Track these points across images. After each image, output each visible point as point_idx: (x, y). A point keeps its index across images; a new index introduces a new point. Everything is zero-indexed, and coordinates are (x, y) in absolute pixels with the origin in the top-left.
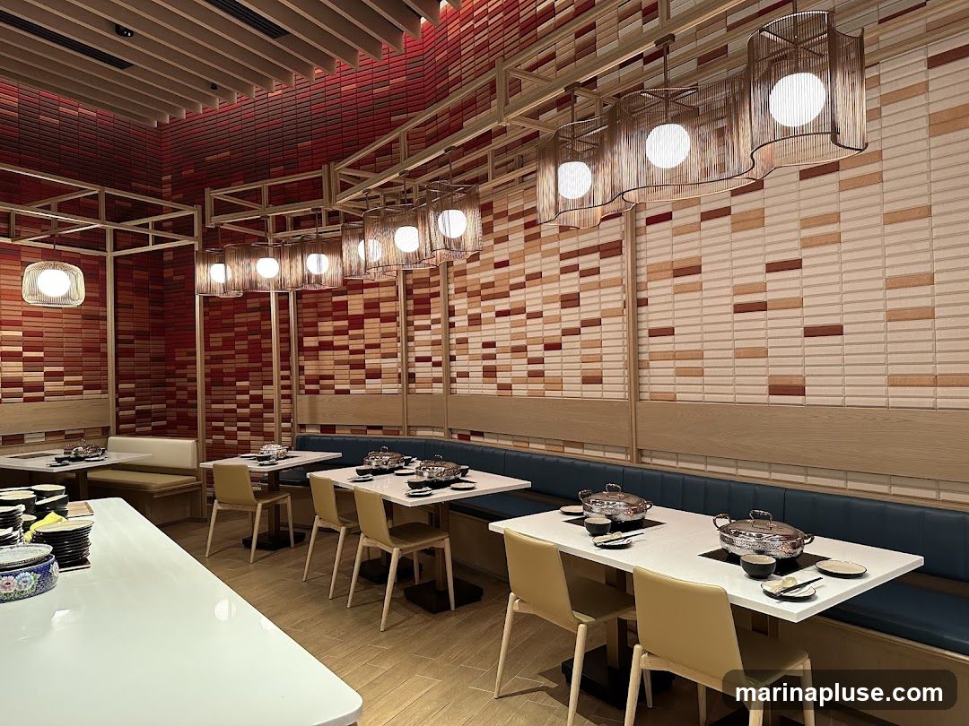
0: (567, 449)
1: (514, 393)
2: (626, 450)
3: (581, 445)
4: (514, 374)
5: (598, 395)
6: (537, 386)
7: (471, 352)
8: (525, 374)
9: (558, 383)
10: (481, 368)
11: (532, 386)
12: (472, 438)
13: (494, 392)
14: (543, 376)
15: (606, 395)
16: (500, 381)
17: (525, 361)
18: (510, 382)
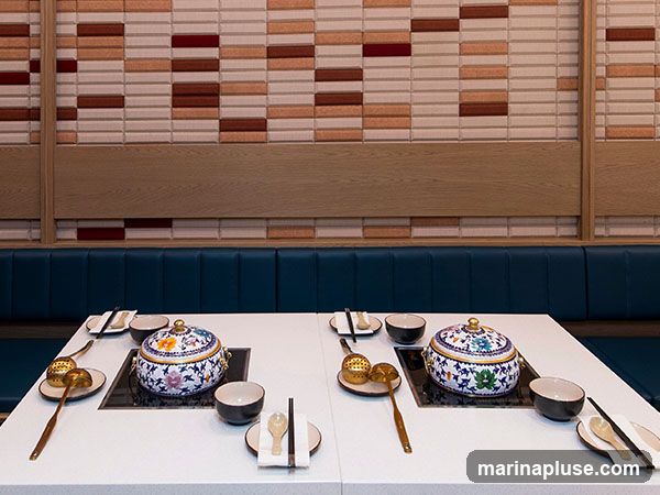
0: (418, 232)
1: (272, 135)
2: (556, 218)
3: (454, 220)
4: (273, 99)
5: (501, 133)
6: (343, 121)
7: (130, 53)
8: (311, 100)
9: (399, 114)
10: (168, 89)
11: (323, 123)
12: (130, 234)
13: (215, 136)
14: (360, 103)
15: (515, 133)
16: (226, 113)
17: (311, 74)
18: (264, 115)
